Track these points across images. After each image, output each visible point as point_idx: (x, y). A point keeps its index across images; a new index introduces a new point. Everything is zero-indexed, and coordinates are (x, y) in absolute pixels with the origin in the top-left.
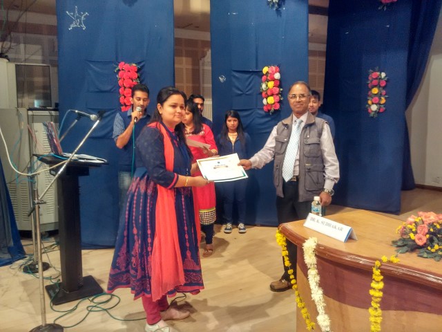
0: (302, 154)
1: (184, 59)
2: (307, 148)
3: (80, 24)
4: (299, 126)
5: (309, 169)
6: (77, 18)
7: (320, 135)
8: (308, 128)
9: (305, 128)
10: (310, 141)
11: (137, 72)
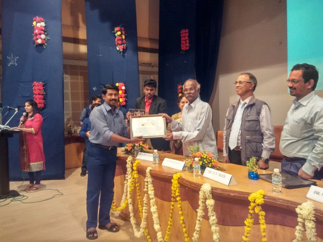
0: (243, 128)
1: (79, 77)
2: (248, 124)
3: (14, 63)
4: (242, 107)
5: (249, 140)
6: (13, 60)
7: (259, 113)
8: (249, 109)
9: (247, 108)
10: (249, 118)
11: (43, 86)
